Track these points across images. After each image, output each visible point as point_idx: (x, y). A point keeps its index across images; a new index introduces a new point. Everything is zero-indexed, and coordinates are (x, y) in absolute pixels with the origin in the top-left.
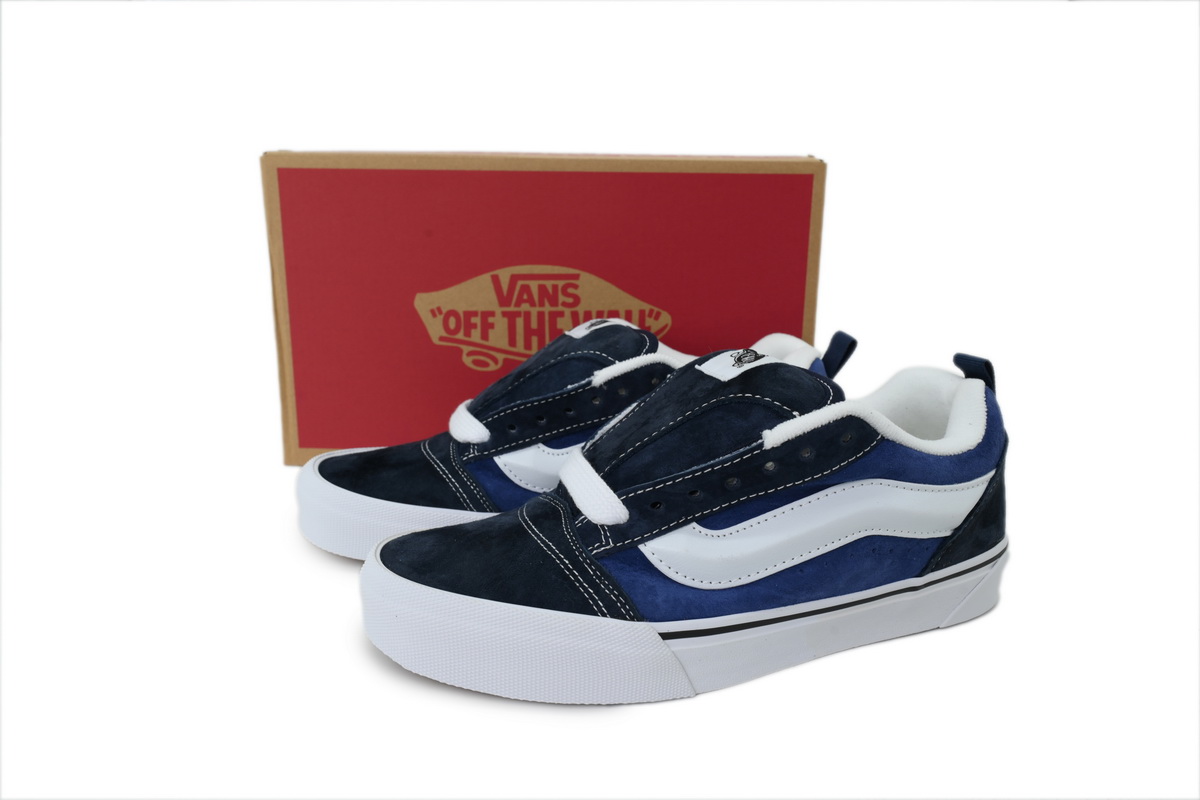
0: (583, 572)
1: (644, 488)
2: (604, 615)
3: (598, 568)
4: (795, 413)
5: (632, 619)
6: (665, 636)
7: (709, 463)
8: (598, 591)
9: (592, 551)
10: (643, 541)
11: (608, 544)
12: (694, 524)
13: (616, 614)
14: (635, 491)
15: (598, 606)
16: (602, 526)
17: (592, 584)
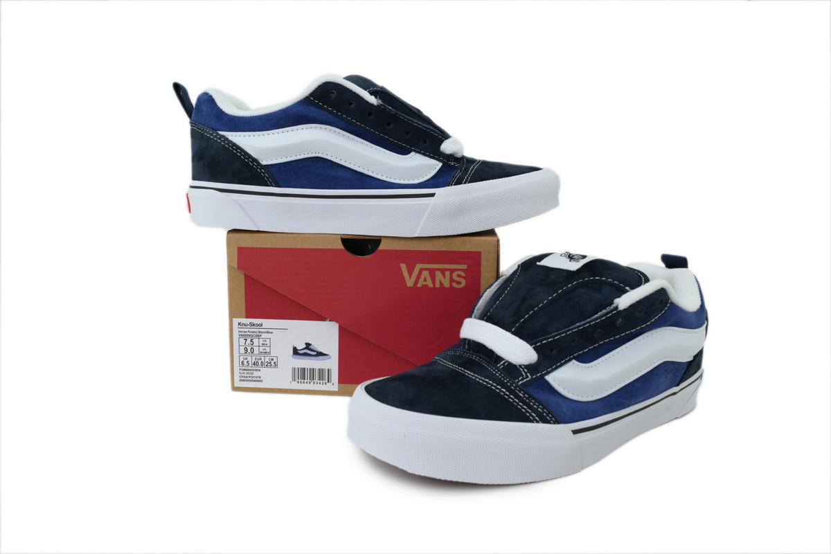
0: (517, 396)
1: (547, 339)
2: (538, 422)
3: (525, 393)
4: (627, 288)
5: (554, 423)
6: (575, 432)
7: (586, 321)
8: (530, 407)
9: (518, 382)
10: (548, 373)
11: (527, 377)
12: (574, 361)
13: (545, 421)
14: (541, 341)
15: (533, 416)
16: (520, 366)
17: (525, 403)
